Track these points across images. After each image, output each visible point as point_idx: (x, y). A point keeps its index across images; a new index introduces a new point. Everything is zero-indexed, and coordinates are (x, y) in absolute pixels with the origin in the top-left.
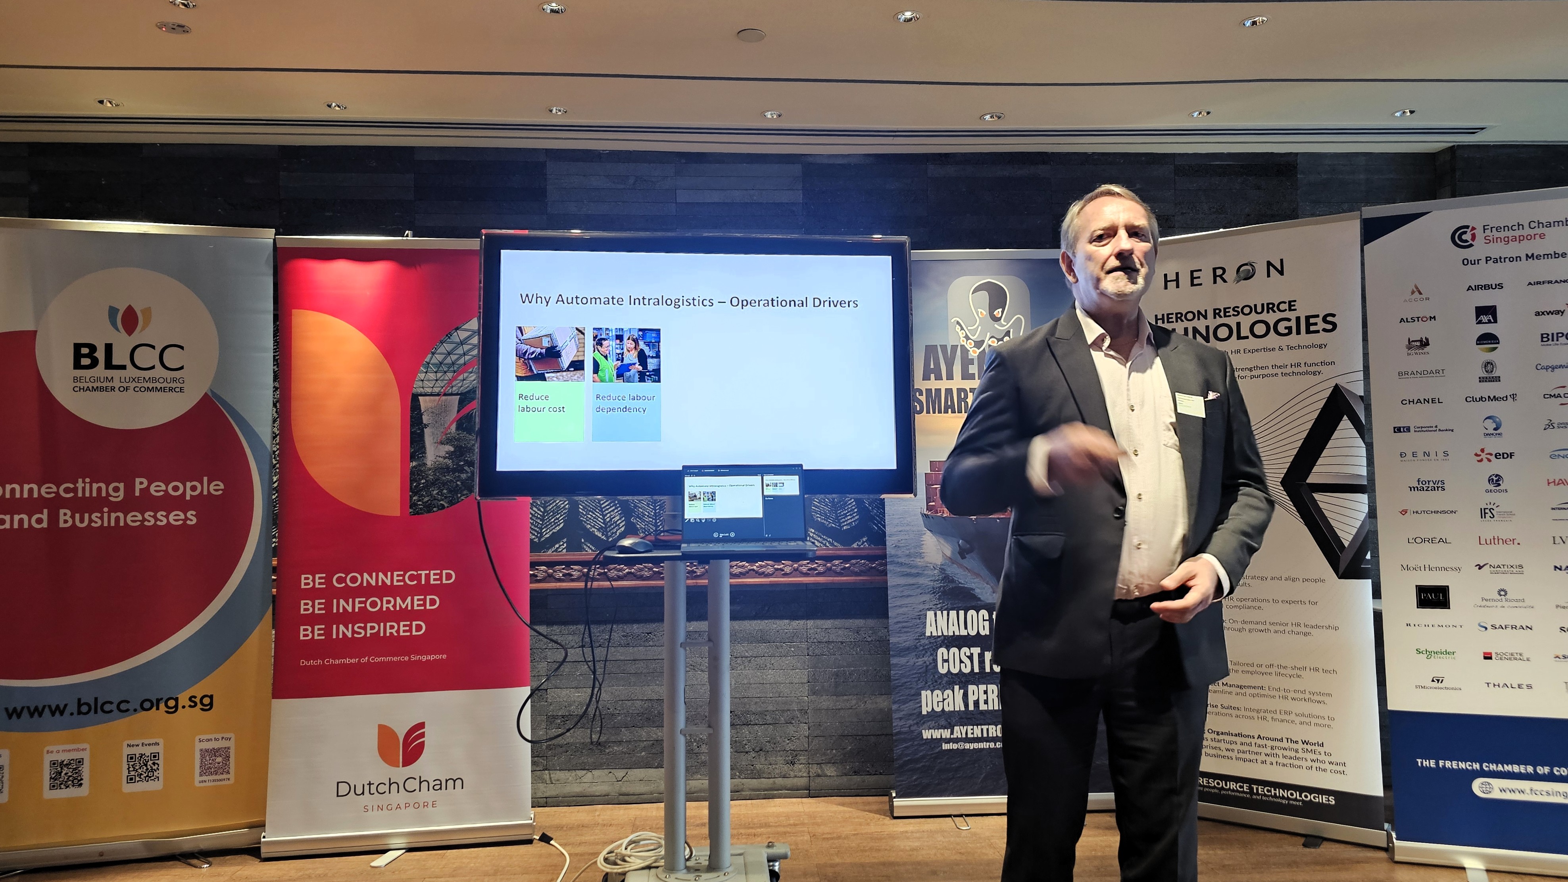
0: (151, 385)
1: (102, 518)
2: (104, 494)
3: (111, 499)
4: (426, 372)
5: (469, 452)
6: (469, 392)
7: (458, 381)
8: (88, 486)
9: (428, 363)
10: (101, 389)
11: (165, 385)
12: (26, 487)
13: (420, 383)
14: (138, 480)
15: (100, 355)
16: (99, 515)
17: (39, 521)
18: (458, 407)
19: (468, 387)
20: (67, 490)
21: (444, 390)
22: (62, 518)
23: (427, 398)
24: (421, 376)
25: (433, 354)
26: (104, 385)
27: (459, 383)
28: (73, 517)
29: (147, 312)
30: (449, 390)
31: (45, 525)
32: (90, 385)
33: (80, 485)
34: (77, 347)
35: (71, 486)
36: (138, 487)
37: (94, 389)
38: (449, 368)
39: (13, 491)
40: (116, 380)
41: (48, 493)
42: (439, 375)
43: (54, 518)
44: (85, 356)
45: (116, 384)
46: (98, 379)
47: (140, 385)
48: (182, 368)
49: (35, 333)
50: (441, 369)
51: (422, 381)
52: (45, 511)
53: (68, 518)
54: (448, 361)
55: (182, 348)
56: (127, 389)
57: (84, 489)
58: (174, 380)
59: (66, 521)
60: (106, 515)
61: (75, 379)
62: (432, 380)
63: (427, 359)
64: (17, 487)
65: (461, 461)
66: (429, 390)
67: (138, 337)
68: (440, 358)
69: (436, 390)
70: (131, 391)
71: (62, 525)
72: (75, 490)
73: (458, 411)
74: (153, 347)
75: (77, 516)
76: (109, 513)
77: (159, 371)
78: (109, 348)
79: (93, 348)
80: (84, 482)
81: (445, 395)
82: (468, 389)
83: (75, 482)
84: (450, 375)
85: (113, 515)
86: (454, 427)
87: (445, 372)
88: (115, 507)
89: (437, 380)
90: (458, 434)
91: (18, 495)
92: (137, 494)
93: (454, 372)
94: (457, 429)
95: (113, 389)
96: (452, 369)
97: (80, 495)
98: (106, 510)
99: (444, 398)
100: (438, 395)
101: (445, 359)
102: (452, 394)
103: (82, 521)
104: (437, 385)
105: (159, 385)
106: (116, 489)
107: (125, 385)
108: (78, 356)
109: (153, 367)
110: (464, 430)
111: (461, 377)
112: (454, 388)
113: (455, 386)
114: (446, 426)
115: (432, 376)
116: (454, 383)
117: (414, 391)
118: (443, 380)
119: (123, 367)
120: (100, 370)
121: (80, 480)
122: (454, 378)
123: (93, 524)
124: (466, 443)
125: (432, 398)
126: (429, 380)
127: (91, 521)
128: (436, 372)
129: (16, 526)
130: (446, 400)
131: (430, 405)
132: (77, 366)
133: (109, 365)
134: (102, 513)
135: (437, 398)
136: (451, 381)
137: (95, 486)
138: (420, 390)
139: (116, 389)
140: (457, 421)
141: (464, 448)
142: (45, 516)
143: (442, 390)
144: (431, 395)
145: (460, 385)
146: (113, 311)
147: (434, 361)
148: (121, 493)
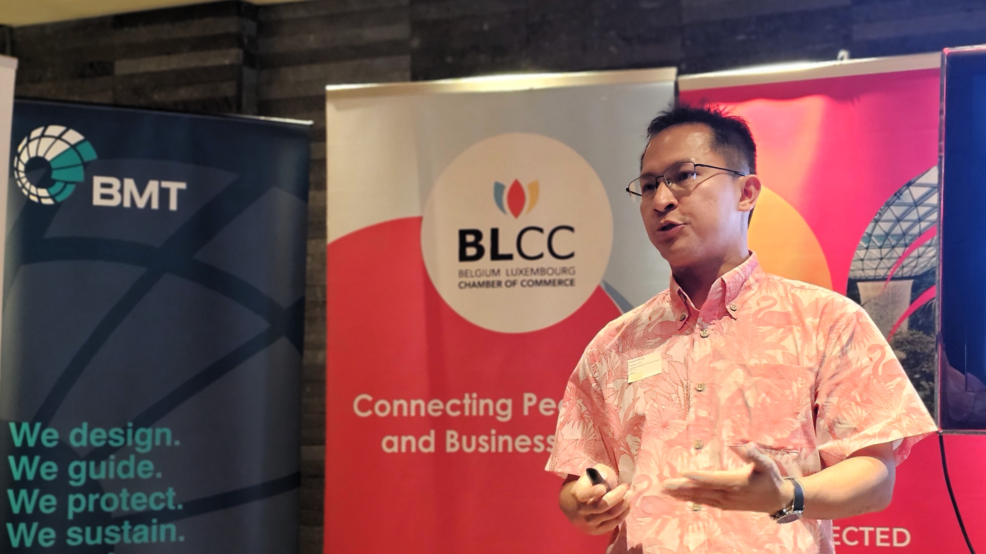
0: (539, 278)
1: (489, 442)
2: (491, 413)
3: (500, 419)
4: (867, 248)
5: (928, 360)
6: (926, 274)
7: (911, 259)
8: (475, 402)
9: (870, 235)
10: (488, 284)
11: (554, 277)
12: (414, 403)
13: (859, 264)
14: (527, 396)
15: (486, 242)
16: (486, 438)
17: (426, 444)
18: (912, 296)
19: (925, 266)
20: (454, 408)
21: (892, 272)
22: (449, 441)
23: (869, 284)
24: (861, 253)
25: (877, 221)
26: (491, 279)
27: (912, 262)
28: (460, 440)
29: (535, 187)
30: (898, 272)
31: (432, 449)
32: (476, 280)
33: (467, 401)
34: (463, 234)
35: (457, 402)
36: (527, 405)
37: (481, 285)
38: (898, 240)
39: (400, 407)
40: (503, 272)
41: (435, 411)
42: (885, 251)
43: (440, 441)
44: (471, 245)
45: (503, 278)
46: (483, 273)
47: (527, 278)
48: (571, 255)
49: (419, 220)
50: (887, 242)
51: (862, 260)
52: (433, 432)
53: (455, 441)
54: (897, 230)
55: (571, 229)
56: (514, 283)
57: (471, 406)
58: (564, 270)
59: (453, 445)
60: (493, 439)
61: (462, 273)
62: (875, 259)
63: (868, 230)
64: (404, 403)
65: (915, 373)
66: (871, 273)
67: (525, 220)
68: (885, 226)
69: (881, 273)
70: (518, 286)
71: (449, 449)
72: (461, 408)
73: (912, 302)
74: (541, 230)
75: (464, 438)
76: (497, 435)
77: (548, 261)
78: (495, 233)
79: (478, 234)
80: (471, 398)
81: (893, 279)
82: (925, 270)
83: (462, 398)
84: (899, 251)
85: (501, 439)
86: (905, 325)
87: (893, 247)
88: (503, 429)
89: (881, 259)
90: (912, 335)
91: (405, 413)
92: (526, 412)
93: (906, 246)
94: (911, 327)
95: (499, 284)
96: (902, 242)
97: (467, 413)
98: (493, 432)
99: (891, 283)
100: (884, 279)
101: (892, 228)
102: (902, 278)
103: (469, 445)
104: (882, 265)
105: (547, 278)
106: (504, 407)
107: (512, 278)
108: (463, 245)
109: (541, 256)
110: (920, 328)
111: (915, 253)
112: (906, 270)
113: (907, 265)
114: (895, 322)
115: (875, 253)
116: (905, 262)
117: (851, 275)
118: (889, 259)
119: (509, 257)
120: (486, 260)
121: (467, 396)
122: (905, 255)
123: (481, 450)
124: (923, 346)
125: (876, 284)
126: (870, 260)
127: (478, 445)
128: (880, 248)
129: (404, 449)
130: (894, 287)
131: (872, 294)
132: (463, 257)
133: (496, 256)
134: (489, 435)
135: (882, 284)
136: (901, 259)
137: (482, 402)
138: (859, 274)
139: (503, 285)
140: (911, 316)
141: (920, 354)
142: (431, 438)
143: (889, 273)
144: (874, 280)
145: (913, 264)
146: (499, 188)
147: (878, 231)
148: (509, 412)
